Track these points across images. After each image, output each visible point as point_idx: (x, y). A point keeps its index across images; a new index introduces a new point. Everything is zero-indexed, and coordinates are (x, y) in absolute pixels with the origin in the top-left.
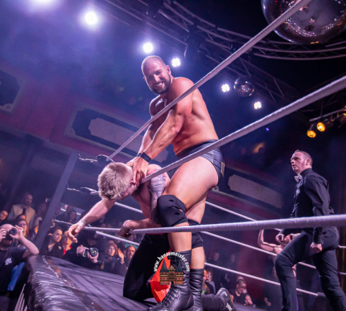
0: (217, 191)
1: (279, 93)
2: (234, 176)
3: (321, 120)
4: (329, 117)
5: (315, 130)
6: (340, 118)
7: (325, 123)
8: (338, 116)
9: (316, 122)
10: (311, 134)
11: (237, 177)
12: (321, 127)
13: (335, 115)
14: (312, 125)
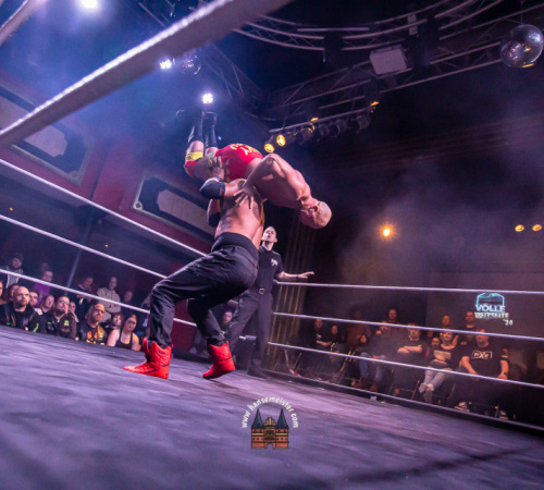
0: (140, 209)
1: (238, 88)
2: (166, 191)
3: (283, 133)
4: (290, 130)
5: (274, 143)
6: (304, 132)
7: (287, 140)
8: (302, 130)
9: (277, 134)
10: (269, 148)
11: (170, 193)
12: (281, 141)
13: (299, 128)
14: (272, 137)
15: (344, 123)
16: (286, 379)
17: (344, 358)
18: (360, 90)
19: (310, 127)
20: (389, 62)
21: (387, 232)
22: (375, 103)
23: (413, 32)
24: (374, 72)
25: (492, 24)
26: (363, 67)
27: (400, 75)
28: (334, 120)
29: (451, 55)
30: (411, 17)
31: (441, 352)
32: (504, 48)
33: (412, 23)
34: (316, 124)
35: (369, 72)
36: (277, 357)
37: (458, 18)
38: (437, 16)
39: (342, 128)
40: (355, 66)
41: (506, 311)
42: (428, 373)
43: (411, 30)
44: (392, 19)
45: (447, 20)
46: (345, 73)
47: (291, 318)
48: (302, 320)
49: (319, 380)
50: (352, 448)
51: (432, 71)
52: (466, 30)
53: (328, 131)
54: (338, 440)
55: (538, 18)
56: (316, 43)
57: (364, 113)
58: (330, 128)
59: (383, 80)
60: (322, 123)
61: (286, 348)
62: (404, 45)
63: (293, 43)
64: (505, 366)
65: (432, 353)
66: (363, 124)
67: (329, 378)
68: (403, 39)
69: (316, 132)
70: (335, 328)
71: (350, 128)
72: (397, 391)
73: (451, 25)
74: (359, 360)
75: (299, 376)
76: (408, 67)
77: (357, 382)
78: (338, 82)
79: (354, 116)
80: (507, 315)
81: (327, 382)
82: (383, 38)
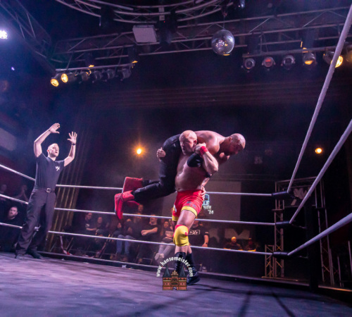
3: (66, 72)
4: (72, 71)
5: (59, 79)
6: (83, 74)
7: (69, 78)
8: (82, 73)
9: (62, 72)
10: (55, 82)
12: (65, 78)
13: (79, 71)
14: (57, 75)
15: (113, 72)
16: (60, 258)
17: (106, 239)
18: (125, 51)
19: (88, 71)
20: (145, 35)
21: (139, 151)
22: (135, 62)
23: (162, 18)
24: (135, 40)
25: (209, 25)
26: (128, 35)
27: (152, 45)
28: (106, 69)
29: (184, 39)
30: (161, 8)
31: (170, 232)
32: (214, 41)
33: (162, 13)
34: (92, 70)
35: (132, 39)
36: (54, 242)
37: (189, 17)
38: (176, 12)
39: (111, 75)
40: (123, 34)
41: (210, 204)
42: (161, 246)
43: (160, 17)
44: (148, 7)
45: (183, 16)
46: (115, 37)
47: (67, 211)
48: (75, 213)
49: (86, 257)
50: (98, 304)
51: (173, 47)
52: (194, 25)
53: (101, 76)
54: (88, 300)
55: (233, 28)
56: (95, 11)
57: (127, 67)
58: (103, 74)
59: (141, 46)
60: (97, 70)
61: (62, 235)
62: (156, 26)
63: (77, 6)
64: (206, 238)
65: (164, 233)
66: (126, 74)
67: (94, 255)
68: (155, 22)
69: (92, 76)
70: (100, 218)
71: (117, 76)
72: (141, 260)
73: (184, 19)
74: (116, 241)
75: (71, 255)
76: (158, 41)
77: (114, 256)
78: (111, 42)
79: (120, 68)
80: (210, 207)
81: (92, 258)
82: (142, 18)
